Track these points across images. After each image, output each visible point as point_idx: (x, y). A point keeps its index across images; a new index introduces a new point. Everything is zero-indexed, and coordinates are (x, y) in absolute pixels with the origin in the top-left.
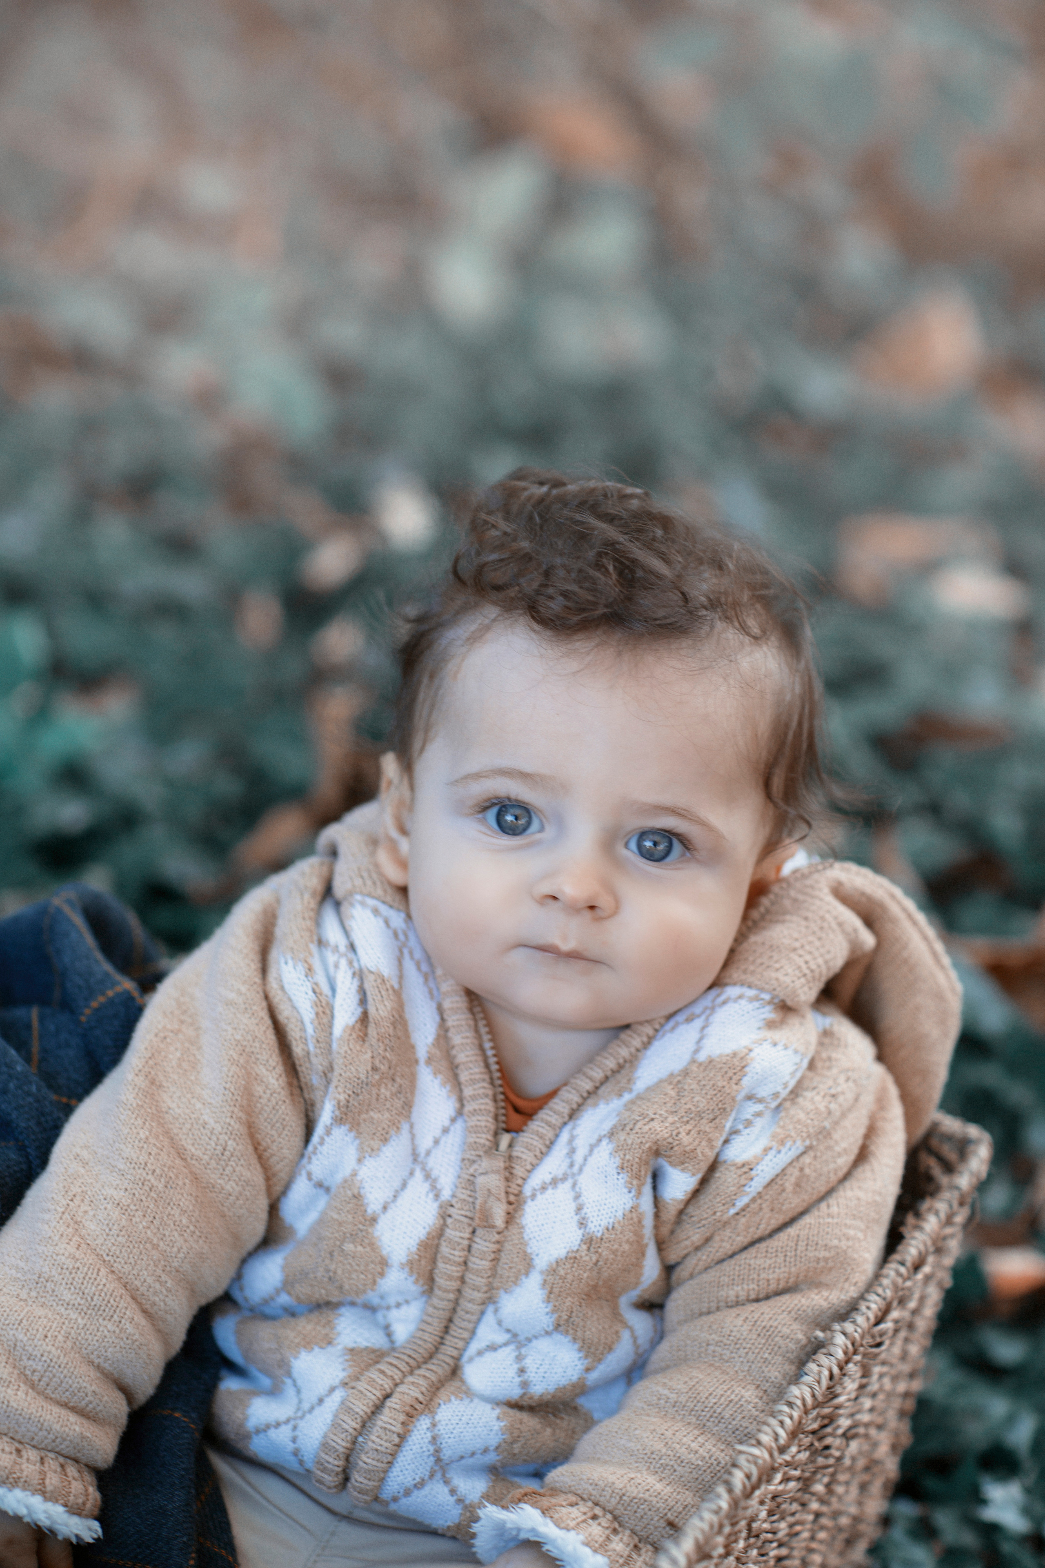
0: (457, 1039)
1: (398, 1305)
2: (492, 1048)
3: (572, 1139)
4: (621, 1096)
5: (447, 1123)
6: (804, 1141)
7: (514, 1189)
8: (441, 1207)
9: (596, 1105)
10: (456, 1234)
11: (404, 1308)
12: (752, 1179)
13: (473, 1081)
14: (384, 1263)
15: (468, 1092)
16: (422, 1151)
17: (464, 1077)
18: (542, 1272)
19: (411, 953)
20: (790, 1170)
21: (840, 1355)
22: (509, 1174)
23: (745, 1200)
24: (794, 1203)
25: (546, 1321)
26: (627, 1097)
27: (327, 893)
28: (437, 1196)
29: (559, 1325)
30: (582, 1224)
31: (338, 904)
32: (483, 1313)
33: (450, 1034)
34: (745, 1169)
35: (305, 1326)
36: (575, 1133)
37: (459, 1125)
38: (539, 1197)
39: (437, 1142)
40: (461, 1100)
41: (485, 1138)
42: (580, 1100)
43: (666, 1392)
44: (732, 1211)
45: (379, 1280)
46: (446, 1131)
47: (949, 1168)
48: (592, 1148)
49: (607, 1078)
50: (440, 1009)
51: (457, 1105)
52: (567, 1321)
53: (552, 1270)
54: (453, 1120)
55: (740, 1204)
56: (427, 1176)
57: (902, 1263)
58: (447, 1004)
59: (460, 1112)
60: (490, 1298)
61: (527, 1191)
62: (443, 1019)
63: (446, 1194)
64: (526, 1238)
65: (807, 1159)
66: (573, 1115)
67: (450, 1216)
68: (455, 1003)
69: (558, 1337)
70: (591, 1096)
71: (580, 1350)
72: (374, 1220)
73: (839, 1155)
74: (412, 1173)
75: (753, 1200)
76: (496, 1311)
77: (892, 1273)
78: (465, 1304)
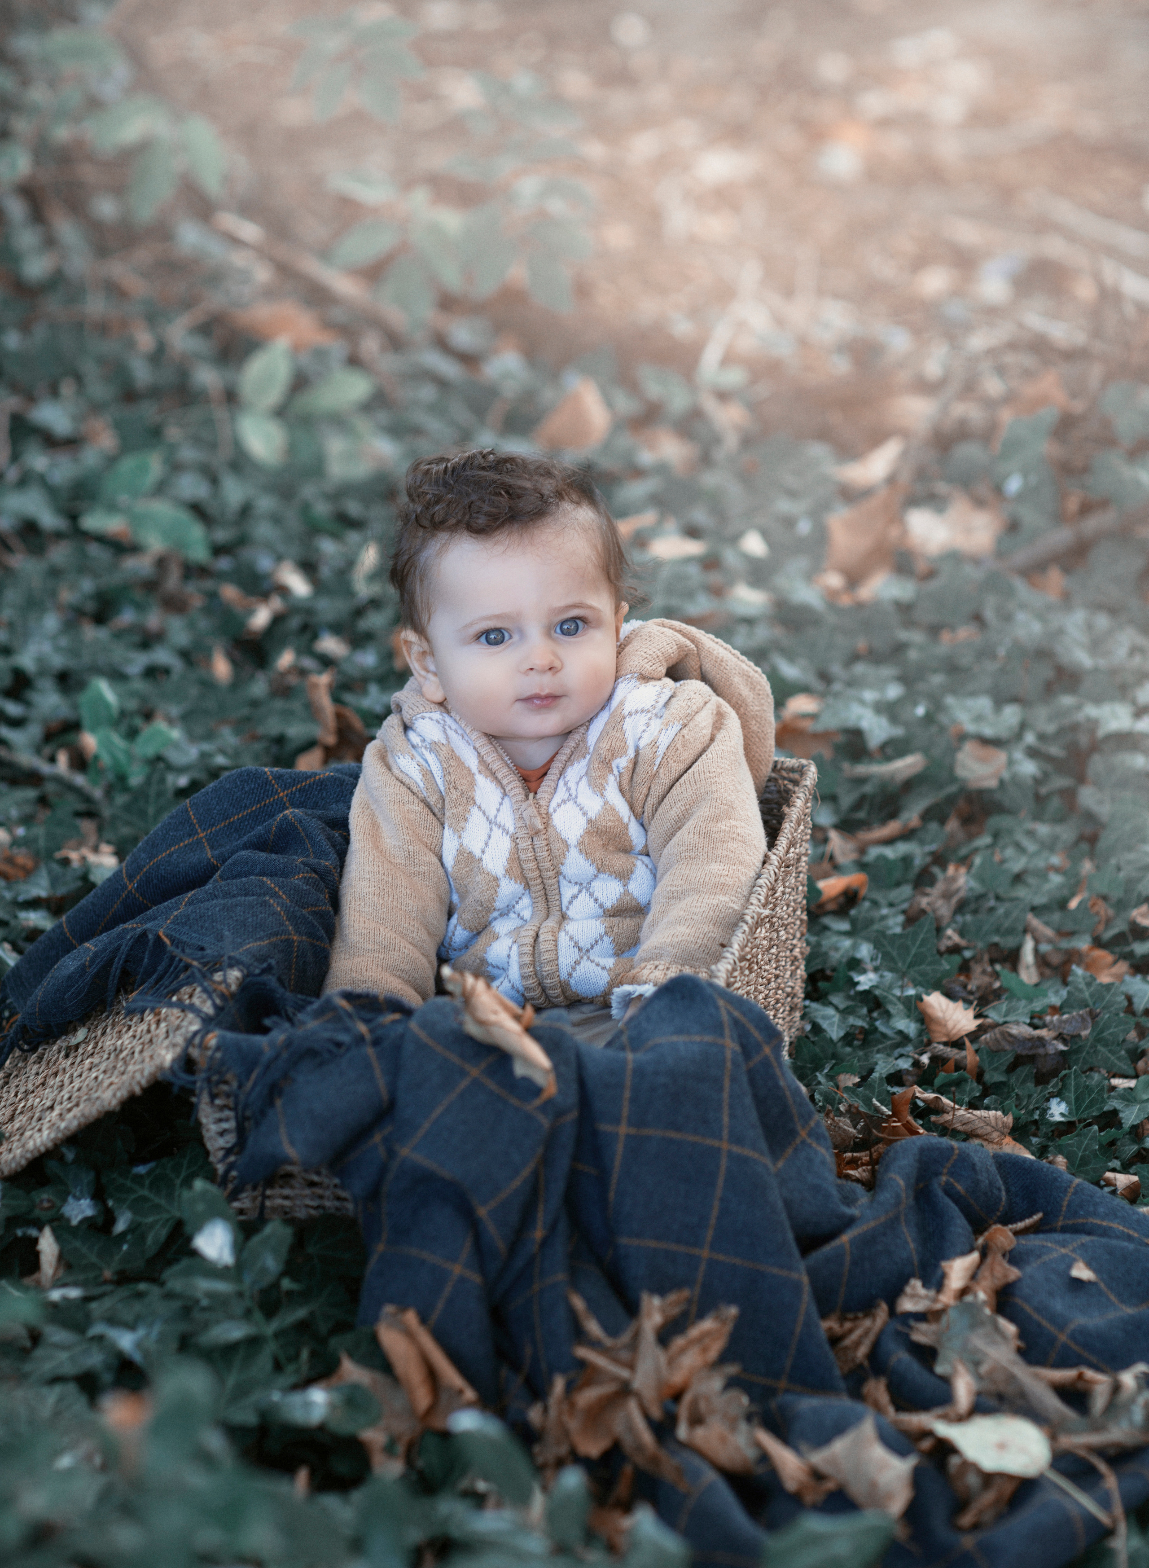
0: (489, 760)
1: (517, 902)
2: (509, 759)
3: (566, 784)
4: (585, 757)
5: (500, 801)
6: (679, 722)
7: (543, 811)
8: (511, 837)
9: (572, 765)
10: (524, 844)
11: (520, 902)
12: (658, 747)
13: (506, 776)
14: (496, 879)
15: (505, 782)
16: (492, 817)
17: (500, 775)
18: (576, 847)
19: (450, 728)
20: (676, 739)
21: (776, 863)
22: (538, 806)
23: (659, 759)
24: (687, 756)
25: (592, 870)
26: (588, 757)
27: (406, 728)
28: (507, 833)
29: (599, 869)
30: (585, 814)
31: (411, 728)
32: (558, 882)
33: (485, 759)
34: (653, 743)
35: (482, 940)
36: (566, 779)
37: (506, 799)
38: (558, 810)
39: (498, 810)
40: (503, 788)
41: (521, 797)
42: (563, 766)
43: (674, 888)
44: (655, 768)
45: (498, 890)
46: (501, 804)
47: (796, 783)
48: (577, 783)
49: (573, 752)
50: (475, 748)
51: (502, 791)
52: (602, 864)
53: (580, 843)
54: (503, 799)
55: (657, 763)
56: (499, 827)
57: (791, 822)
58: (477, 746)
59: (505, 794)
60: (557, 873)
61: (551, 810)
62: (478, 753)
63: (512, 830)
64: (559, 831)
65: (685, 731)
66: (562, 773)
67: (517, 838)
68: (481, 742)
69: (601, 876)
70: (569, 761)
71: (616, 878)
72: (481, 860)
73: (702, 729)
74: (491, 830)
75: (663, 758)
76: (565, 877)
77: (788, 826)
78: (548, 882)
